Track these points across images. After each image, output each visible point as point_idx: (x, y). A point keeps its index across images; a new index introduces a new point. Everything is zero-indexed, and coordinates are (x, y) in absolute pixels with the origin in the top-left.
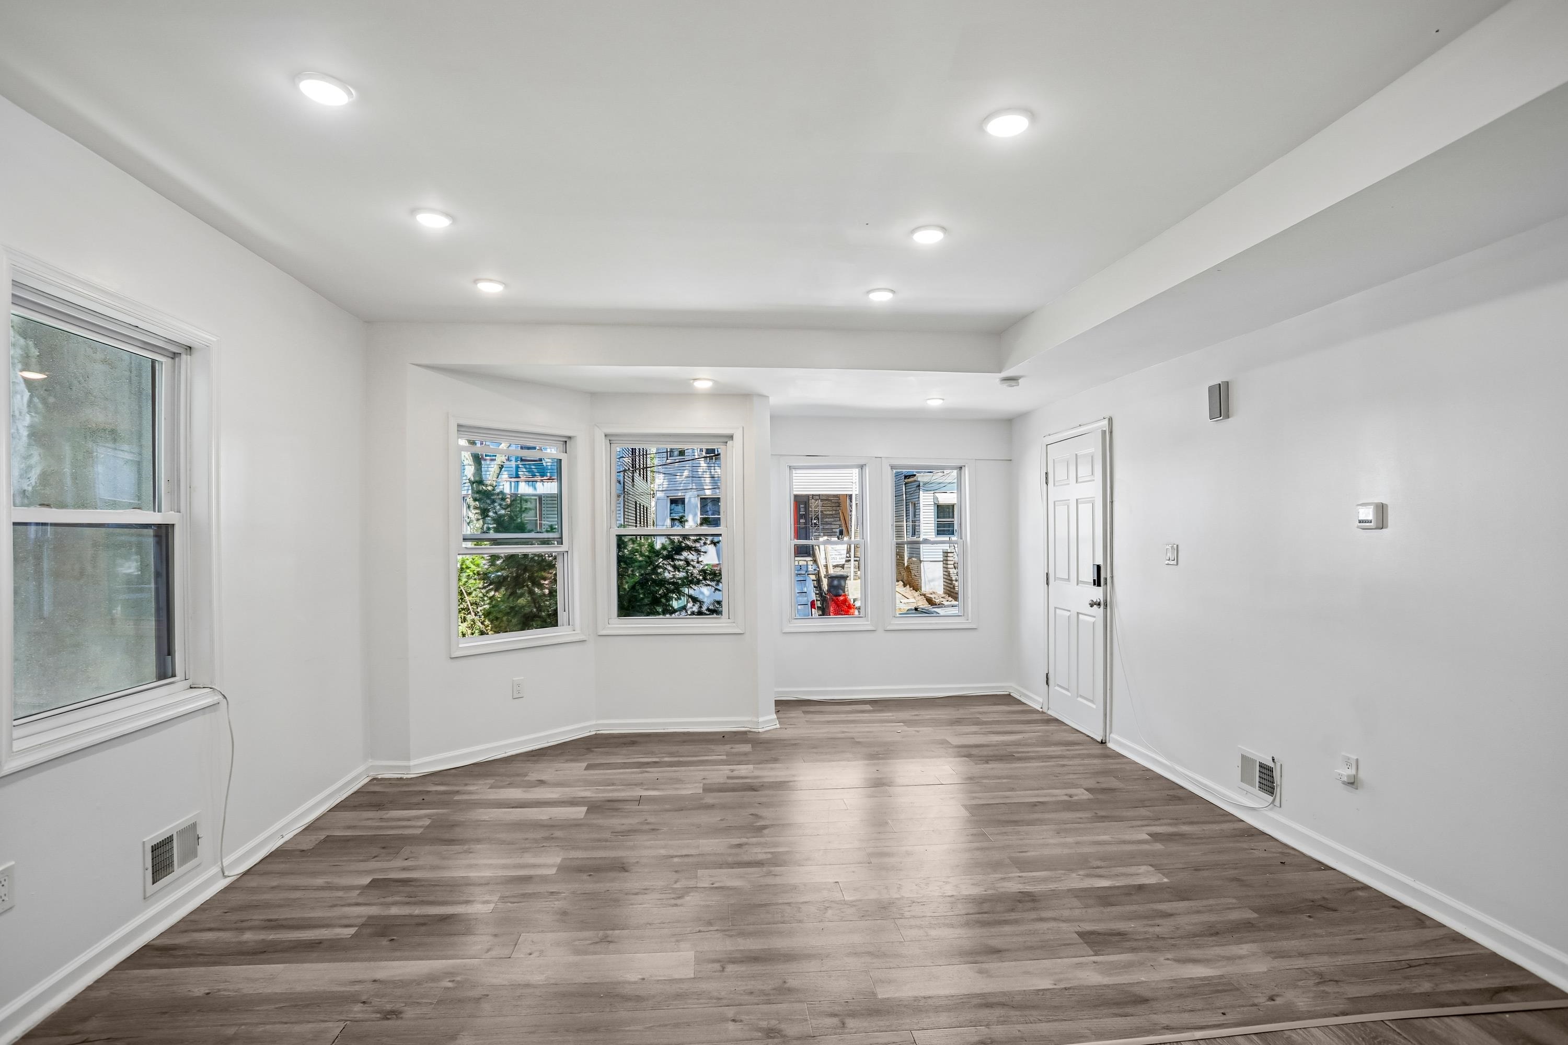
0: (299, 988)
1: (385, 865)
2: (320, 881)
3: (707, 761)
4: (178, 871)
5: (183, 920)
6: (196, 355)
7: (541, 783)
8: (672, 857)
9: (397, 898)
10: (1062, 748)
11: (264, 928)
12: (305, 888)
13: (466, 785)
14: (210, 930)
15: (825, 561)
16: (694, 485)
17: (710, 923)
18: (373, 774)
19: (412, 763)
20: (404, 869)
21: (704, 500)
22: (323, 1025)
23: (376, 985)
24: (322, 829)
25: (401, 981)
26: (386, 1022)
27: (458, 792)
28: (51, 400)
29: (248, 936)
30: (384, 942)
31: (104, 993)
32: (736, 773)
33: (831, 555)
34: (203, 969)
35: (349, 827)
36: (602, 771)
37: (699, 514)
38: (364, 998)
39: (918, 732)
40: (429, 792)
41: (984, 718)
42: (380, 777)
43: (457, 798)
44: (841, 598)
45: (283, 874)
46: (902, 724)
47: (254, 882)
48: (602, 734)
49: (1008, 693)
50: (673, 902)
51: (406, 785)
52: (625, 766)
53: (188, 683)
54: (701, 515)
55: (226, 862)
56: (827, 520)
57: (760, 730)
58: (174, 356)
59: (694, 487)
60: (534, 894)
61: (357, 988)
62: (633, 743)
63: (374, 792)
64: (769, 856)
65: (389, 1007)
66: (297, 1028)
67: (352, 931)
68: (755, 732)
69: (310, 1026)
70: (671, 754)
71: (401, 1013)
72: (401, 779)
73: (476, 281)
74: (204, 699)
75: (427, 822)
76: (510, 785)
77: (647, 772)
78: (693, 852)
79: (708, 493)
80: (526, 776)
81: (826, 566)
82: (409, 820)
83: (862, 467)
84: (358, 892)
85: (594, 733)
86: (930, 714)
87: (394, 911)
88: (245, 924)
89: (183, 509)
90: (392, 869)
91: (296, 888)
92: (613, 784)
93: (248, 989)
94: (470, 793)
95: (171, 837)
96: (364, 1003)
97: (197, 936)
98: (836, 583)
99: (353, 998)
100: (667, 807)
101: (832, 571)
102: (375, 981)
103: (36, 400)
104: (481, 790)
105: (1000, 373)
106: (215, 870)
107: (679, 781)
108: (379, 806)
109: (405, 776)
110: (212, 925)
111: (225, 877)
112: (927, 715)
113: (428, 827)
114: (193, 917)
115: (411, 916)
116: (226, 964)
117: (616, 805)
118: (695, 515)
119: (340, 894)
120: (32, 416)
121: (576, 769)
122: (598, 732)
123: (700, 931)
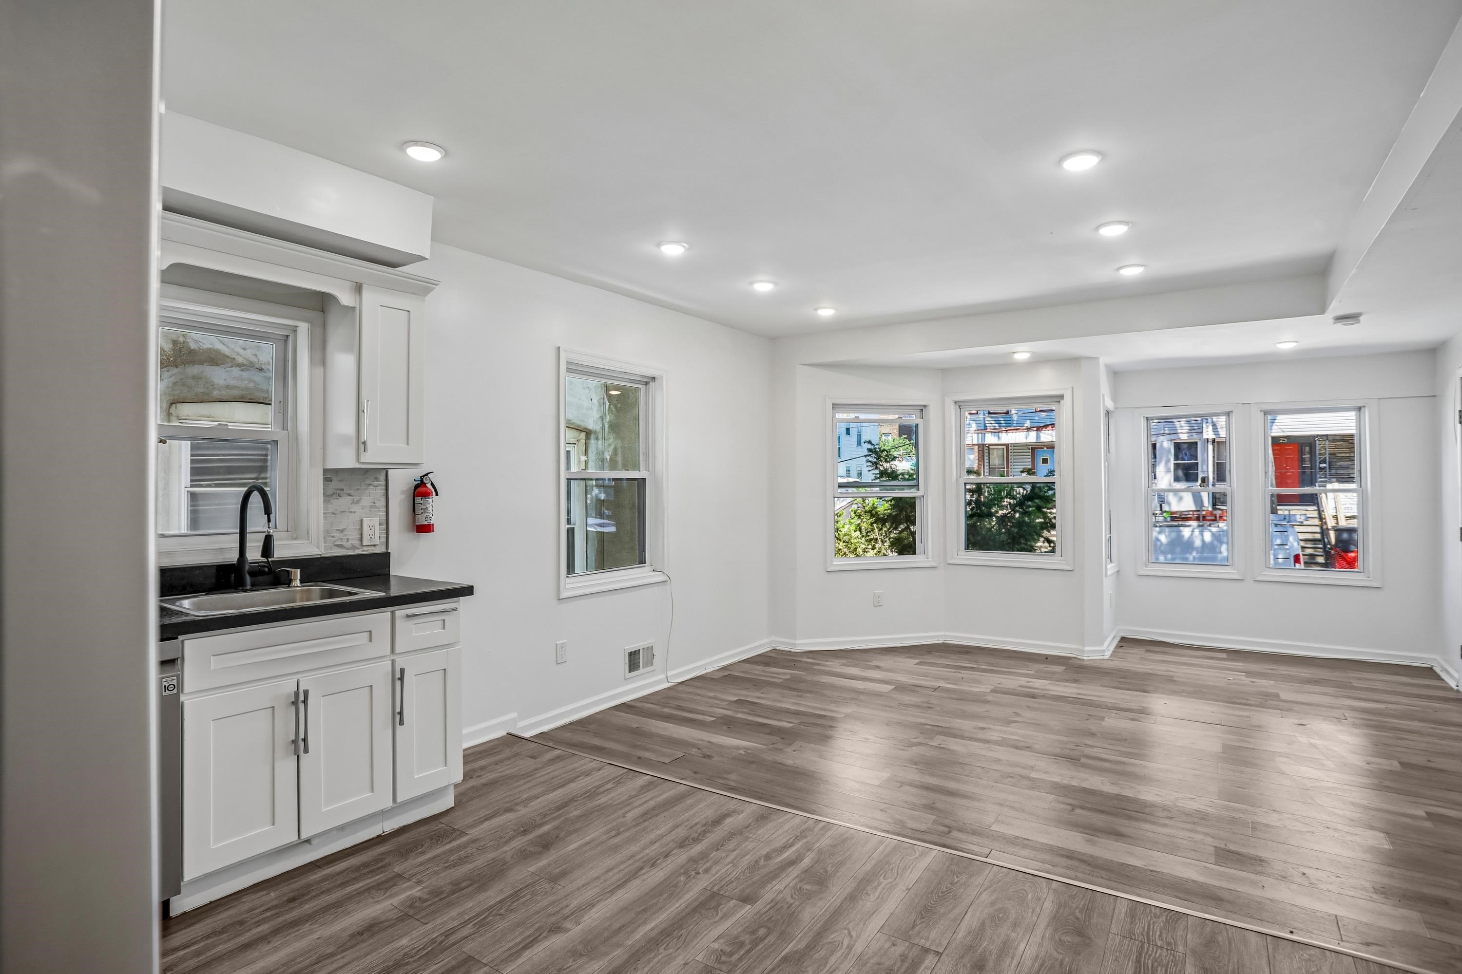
0: (675, 736)
1: (750, 694)
2: (712, 694)
3: (1014, 672)
4: (642, 670)
5: (643, 697)
6: (657, 381)
7: (878, 667)
8: (927, 725)
9: (744, 710)
10: (1429, 725)
11: (675, 708)
12: (703, 696)
13: (827, 661)
14: (652, 703)
15: (1335, 511)
16: (1166, 429)
17: (916, 764)
18: (774, 646)
19: (797, 642)
20: (758, 698)
21: (1178, 446)
22: (676, 752)
23: (709, 744)
24: (729, 670)
25: (721, 745)
26: (703, 759)
27: (818, 664)
28: (619, 406)
29: (666, 710)
30: (725, 728)
31: (601, 716)
32: (1030, 684)
33: (1344, 504)
34: (640, 718)
35: (743, 672)
36: (927, 668)
37: (1172, 458)
38: (700, 747)
39: (1253, 682)
40: (801, 661)
41: (1356, 684)
42: (778, 648)
43: (816, 667)
44: (1352, 555)
45: (697, 687)
46: (1244, 674)
47: (681, 688)
48: (948, 644)
49: (1429, 666)
50: (903, 747)
51: (791, 656)
52: (947, 666)
53: (652, 568)
54: (1175, 460)
55: (669, 674)
56: (1341, 463)
57: (1085, 658)
58: (647, 383)
59: (1167, 432)
60: (820, 724)
61: (700, 742)
62: (967, 653)
63: (770, 656)
64: (1000, 739)
65: (708, 754)
66: (665, 750)
67: (713, 719)
68: (1080, 659)
69: (670, 750)
70: (990, 664)
71: (712, 757)
72: (790, 651)
73: (816, 309)
74: (660, 578)
75: (788, 677)
76: (855, 666)
77: (959, 672)
78: (943, 725)
79: (1184, 437)
80: (870, 662)
81: (1336, 517)
82: (778, 674)
83: (1228, 414)
84: (727, 703)
85: (942, 642)
86: (1288, 671)
87: (740, 715)
88: (668, 705)
89: (650, 469)
90: (751, 696)
91: (699, 695)
92: (927, 676)
93: (654, 730)
94: (826, 666)
95: (639, 650)
96: (699, 749)
97: (645, 705)
98: (1345, 536)
99: (693, 745)
100: (954, 696)
101: (1343, 523)
102: (709, 742)
103: (612, 406)
104: (835, 666)
105: (1323, 314)
106: (662, 676)
107: (979, 682)
108: (767, 664)
109: (792, 650)
110: (654, 702)
111: (669, 682)
112: (1286, 671)
113: (787, 679)
114: (648, 697)
115: (746, 719)
116: (651, 718)
117: (917, 689)
118: (1168, 461)
119: (718, 702)
120: (610, 416)
121: (910, 663)
122: (945, 642)
123: (905, 766)
